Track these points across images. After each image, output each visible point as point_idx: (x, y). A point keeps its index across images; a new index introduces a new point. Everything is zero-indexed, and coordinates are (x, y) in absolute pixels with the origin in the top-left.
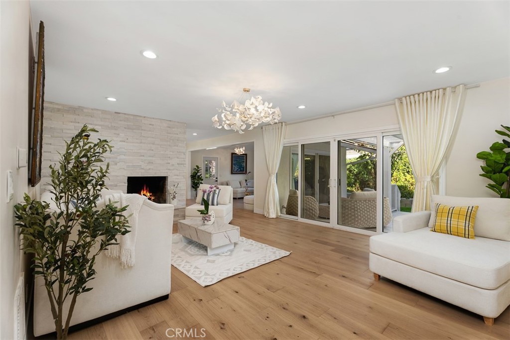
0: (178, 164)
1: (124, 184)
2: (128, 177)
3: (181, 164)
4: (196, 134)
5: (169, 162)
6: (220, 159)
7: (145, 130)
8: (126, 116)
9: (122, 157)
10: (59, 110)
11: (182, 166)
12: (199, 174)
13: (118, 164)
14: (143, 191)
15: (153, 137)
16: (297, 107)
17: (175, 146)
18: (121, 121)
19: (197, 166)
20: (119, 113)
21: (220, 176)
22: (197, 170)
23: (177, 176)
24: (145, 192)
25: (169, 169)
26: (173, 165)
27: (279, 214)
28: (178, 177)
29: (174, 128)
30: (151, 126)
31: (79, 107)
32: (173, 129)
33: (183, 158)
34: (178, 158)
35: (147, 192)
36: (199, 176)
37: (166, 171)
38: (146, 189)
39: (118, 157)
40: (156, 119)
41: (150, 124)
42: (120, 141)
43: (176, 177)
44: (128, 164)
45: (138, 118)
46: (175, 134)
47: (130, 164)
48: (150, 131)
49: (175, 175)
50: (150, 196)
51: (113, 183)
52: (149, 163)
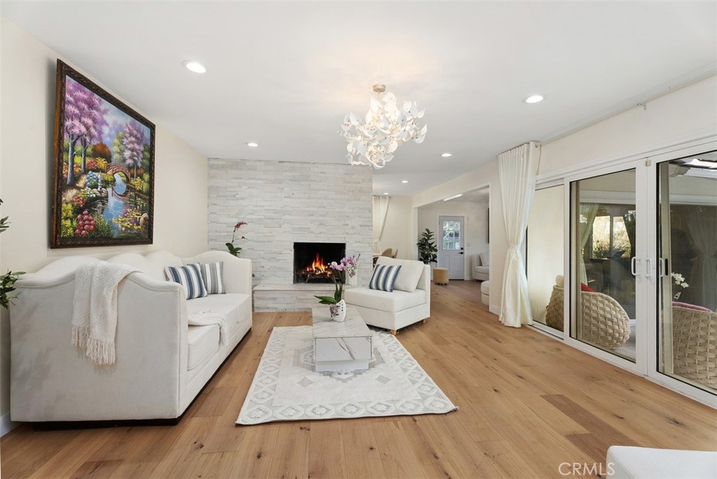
0: (360, 226)
1: (290, 252)
2: (295, 243)
3: (365, 226)
4: (406, 182)
5: (347, 223)
6: (468, 219)
7: (314, 181)
8: (292, 165)
9: (288, 217)
10: (223, 167)
11: (367, 228)
12: (430, 242)
13: (283, 226)
14: (316, 262)
15: (325, 190)
16: (524, 100)
17: (355, 200)
18: (285, 171)
19: (427, 230)
20: (284, 162)
21: (469, 245)
22: (427, 235)
23: (360, 242)
24: (318, 264)
25: (348, 233)
26: (353, 228)
27: (530, 322)
28: (361, 245)
29: (353, 174)
30: (322, 175)
31: (242, 160)
32: (353, 176)
33: (369, 218)
34: (360, 217)
35: (320, 264)
36: (430, 245)
37: (344, 236)
38: (320, 260)
39: (283, 218)
40: (329, 164)
41: (321, 173)
42: (285, 197)
43: (359, 244)
44: (294, 226)
45: (306, 165)
46: (356, 183)
47: (296, 226)
48: (321, 181)
49: (356, 242)
50: (326, 269)
51: (276, 250)
52: (320, 224)
